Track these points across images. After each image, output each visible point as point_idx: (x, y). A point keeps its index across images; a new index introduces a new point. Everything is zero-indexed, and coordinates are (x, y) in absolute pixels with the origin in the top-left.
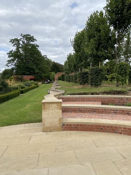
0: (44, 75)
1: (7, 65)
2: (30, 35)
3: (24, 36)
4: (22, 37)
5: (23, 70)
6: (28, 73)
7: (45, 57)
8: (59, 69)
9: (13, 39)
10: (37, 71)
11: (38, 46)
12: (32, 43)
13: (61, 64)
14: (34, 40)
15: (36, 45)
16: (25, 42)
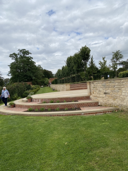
0: (39, 81)
1: (8, 75)
2: (25, 50)
3: (21, 50)
4: (20, 52)
5: (22, 78)
6: (27, 80)
7: (39, 66)
8: (49, 75)
9: (12, 54)
10: (34, 78)
11: (32, 58)
12: (27, 56)
13: (49, 71)
14: (29, 53)
15: (30, 57)
16: (22, 55)
